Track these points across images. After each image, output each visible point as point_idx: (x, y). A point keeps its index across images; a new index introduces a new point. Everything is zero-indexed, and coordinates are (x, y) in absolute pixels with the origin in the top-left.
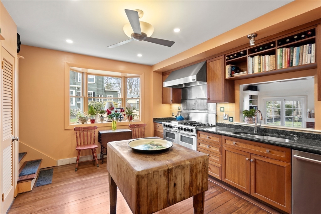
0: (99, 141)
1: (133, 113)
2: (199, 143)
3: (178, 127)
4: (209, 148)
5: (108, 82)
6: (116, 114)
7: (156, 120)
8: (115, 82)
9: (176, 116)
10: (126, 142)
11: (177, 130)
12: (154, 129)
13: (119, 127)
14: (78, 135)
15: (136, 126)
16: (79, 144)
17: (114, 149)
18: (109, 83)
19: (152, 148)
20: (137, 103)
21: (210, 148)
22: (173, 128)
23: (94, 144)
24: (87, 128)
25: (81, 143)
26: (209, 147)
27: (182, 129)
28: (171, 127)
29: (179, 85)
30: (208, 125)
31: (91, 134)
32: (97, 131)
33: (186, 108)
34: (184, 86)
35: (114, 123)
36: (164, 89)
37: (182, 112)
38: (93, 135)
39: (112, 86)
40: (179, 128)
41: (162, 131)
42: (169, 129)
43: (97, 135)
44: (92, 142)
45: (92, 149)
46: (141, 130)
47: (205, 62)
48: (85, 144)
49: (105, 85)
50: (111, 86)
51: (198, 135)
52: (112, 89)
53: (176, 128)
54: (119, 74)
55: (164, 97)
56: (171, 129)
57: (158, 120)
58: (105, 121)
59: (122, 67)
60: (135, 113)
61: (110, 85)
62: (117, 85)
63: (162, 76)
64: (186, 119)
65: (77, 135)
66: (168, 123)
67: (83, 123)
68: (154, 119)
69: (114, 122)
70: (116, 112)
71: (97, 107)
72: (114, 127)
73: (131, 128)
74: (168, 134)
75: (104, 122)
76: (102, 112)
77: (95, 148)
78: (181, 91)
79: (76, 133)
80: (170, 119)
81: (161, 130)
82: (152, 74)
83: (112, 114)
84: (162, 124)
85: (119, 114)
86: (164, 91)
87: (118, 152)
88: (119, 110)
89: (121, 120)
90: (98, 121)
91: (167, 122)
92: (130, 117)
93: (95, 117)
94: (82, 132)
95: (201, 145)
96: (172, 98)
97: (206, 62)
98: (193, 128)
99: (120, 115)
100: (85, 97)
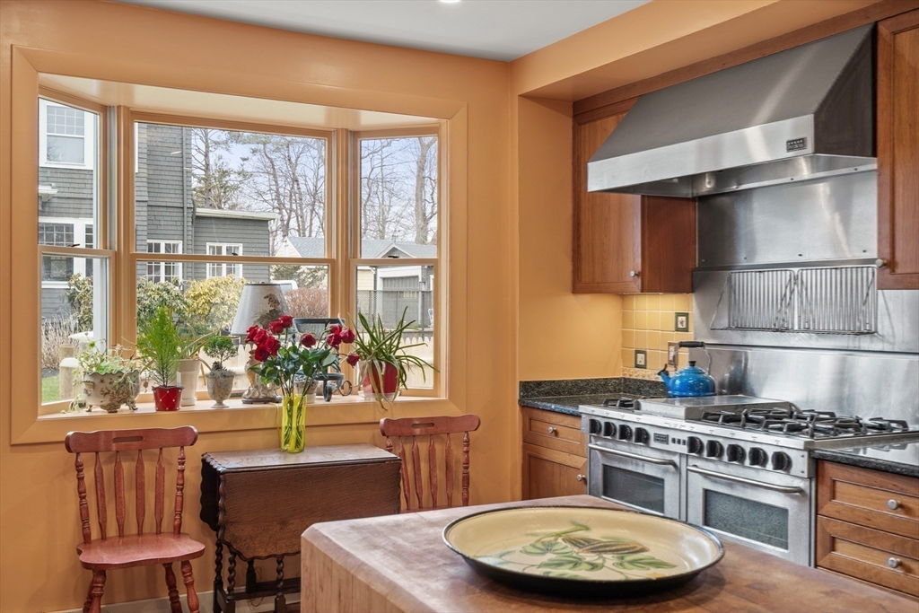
0: (210, 513)
1: (399, 353)
2: (833, 539)
3: (685, 437)
4: (899, 571)
5: (207, 165)
6: (303, 356)
7: (533, 393)
8: (248, 168)
9: (664, 372)
10: (412, 529)
11: (676, 459)
12: (525, 448)
13: (317, 435)
14: (89, 475)
15: (417, 431)
16: (95, 534)
17: (361, 566)
18: (213, 167)
19: (594, 566)
20: (380, 287)
21: (908, 570)
22: (653, 444)
23: (178, 532)
24: (140, 438)
25: (102, 527)
26: (900, 565)
27: (714, 449)
28: (642, 436)
29: (680, 178)
30: (881, 428)
31: (160, 473)
32: (194, 454)
33: (725, 323)
34: (708, 186)
35: (290, 411)
36: (585, 205)
37: (702, 345)
38: (170, 478)
39: (236, 188)
40: (694, 445)
41: (579, 461)
42: (623, 449)
43: (194, 478)
44: (167, 524)
45: (168, 564)
46: (448, 453)
47: (867, 30)
48: (126, 532)
49: (195, 183)
50: (224, 187)
51: (825, 491)
52: (233, 207)
53: (672, 447)
54: (314, 115)
55: (583, 251)
56: (640, 451)
57: (548, 394)
58: (238, 395)
59: (328, 73)
60: (409, 352)
61: (218, 184)
62: (263, 182)
63: (569, 122)
64: (722, 386)
65: (80, 479)
66: (617, 415)
67: (112, 408)
68: (525, 386)
69: (291, 402)
70: (309, 341)
71: (151, 312)
72: (294, 433)
73: (389, 442)
74: (619, 477)
75: (232, 404)
76: (223, 344)
77: (185, 561)
78: (693, 215)
79: (79, 468)
80: (627, 392)
81: (571, 453)
82: (513, 113)
83: (280, 355)
84: (578, 416)
85: (326, 354)
86: (585, 218)
87: (394, 587)
88: (321, 331)
89: (328, 393)
90: (198, 399)
91: (607, 404)
92: (381, 373)
93: (179, 374)
94: (108, 461)
95: (845, 552)
96: (639, 260)
97: (874, 32)
98: (793, 445)
99: (325, 362)
100: (117, 255)
